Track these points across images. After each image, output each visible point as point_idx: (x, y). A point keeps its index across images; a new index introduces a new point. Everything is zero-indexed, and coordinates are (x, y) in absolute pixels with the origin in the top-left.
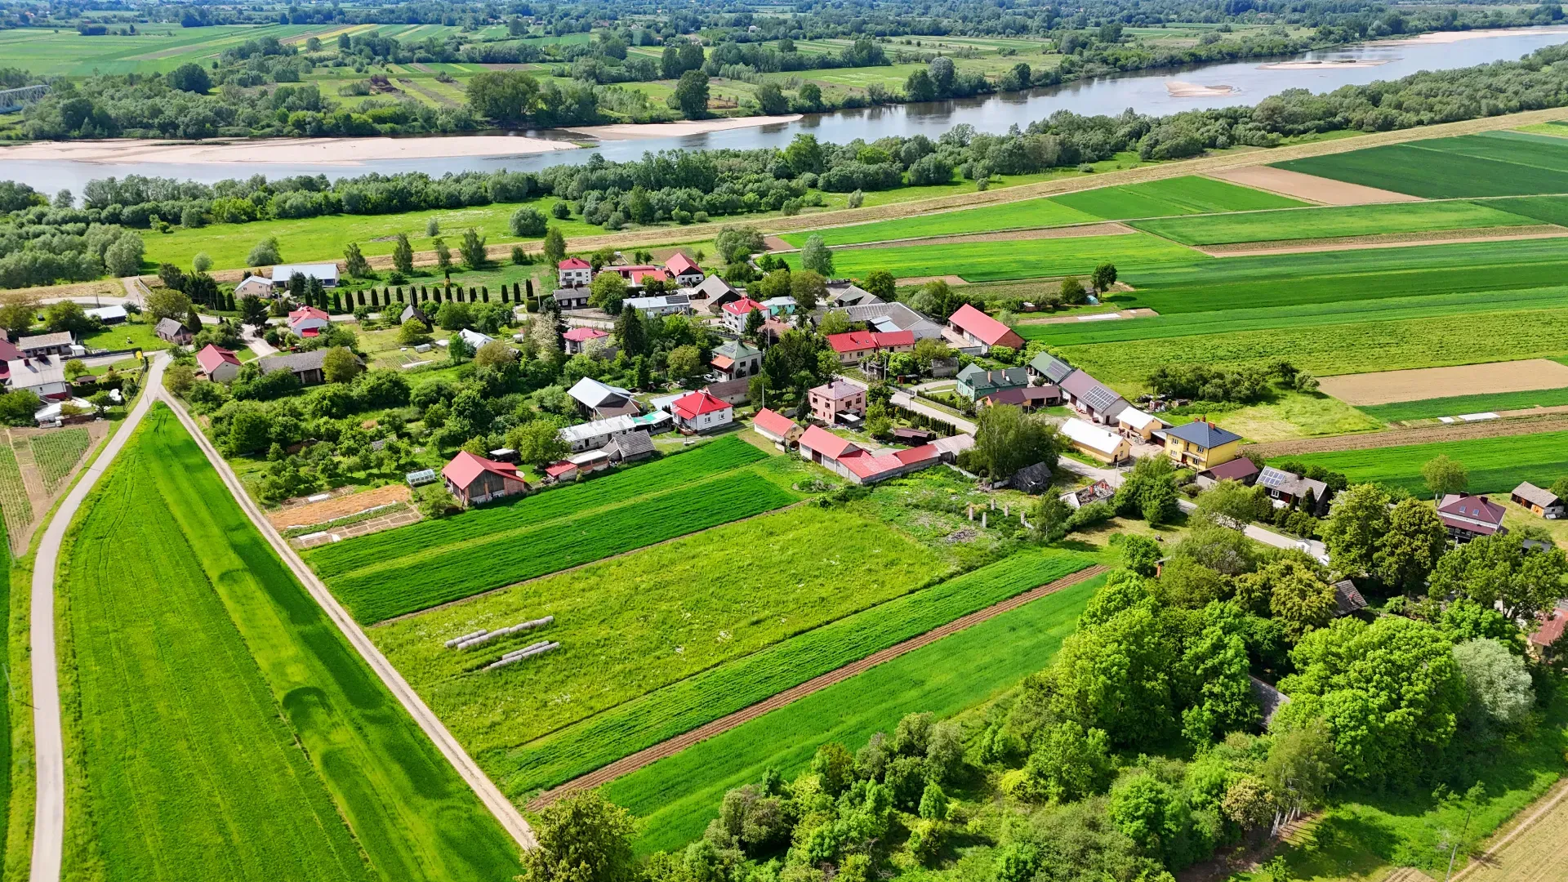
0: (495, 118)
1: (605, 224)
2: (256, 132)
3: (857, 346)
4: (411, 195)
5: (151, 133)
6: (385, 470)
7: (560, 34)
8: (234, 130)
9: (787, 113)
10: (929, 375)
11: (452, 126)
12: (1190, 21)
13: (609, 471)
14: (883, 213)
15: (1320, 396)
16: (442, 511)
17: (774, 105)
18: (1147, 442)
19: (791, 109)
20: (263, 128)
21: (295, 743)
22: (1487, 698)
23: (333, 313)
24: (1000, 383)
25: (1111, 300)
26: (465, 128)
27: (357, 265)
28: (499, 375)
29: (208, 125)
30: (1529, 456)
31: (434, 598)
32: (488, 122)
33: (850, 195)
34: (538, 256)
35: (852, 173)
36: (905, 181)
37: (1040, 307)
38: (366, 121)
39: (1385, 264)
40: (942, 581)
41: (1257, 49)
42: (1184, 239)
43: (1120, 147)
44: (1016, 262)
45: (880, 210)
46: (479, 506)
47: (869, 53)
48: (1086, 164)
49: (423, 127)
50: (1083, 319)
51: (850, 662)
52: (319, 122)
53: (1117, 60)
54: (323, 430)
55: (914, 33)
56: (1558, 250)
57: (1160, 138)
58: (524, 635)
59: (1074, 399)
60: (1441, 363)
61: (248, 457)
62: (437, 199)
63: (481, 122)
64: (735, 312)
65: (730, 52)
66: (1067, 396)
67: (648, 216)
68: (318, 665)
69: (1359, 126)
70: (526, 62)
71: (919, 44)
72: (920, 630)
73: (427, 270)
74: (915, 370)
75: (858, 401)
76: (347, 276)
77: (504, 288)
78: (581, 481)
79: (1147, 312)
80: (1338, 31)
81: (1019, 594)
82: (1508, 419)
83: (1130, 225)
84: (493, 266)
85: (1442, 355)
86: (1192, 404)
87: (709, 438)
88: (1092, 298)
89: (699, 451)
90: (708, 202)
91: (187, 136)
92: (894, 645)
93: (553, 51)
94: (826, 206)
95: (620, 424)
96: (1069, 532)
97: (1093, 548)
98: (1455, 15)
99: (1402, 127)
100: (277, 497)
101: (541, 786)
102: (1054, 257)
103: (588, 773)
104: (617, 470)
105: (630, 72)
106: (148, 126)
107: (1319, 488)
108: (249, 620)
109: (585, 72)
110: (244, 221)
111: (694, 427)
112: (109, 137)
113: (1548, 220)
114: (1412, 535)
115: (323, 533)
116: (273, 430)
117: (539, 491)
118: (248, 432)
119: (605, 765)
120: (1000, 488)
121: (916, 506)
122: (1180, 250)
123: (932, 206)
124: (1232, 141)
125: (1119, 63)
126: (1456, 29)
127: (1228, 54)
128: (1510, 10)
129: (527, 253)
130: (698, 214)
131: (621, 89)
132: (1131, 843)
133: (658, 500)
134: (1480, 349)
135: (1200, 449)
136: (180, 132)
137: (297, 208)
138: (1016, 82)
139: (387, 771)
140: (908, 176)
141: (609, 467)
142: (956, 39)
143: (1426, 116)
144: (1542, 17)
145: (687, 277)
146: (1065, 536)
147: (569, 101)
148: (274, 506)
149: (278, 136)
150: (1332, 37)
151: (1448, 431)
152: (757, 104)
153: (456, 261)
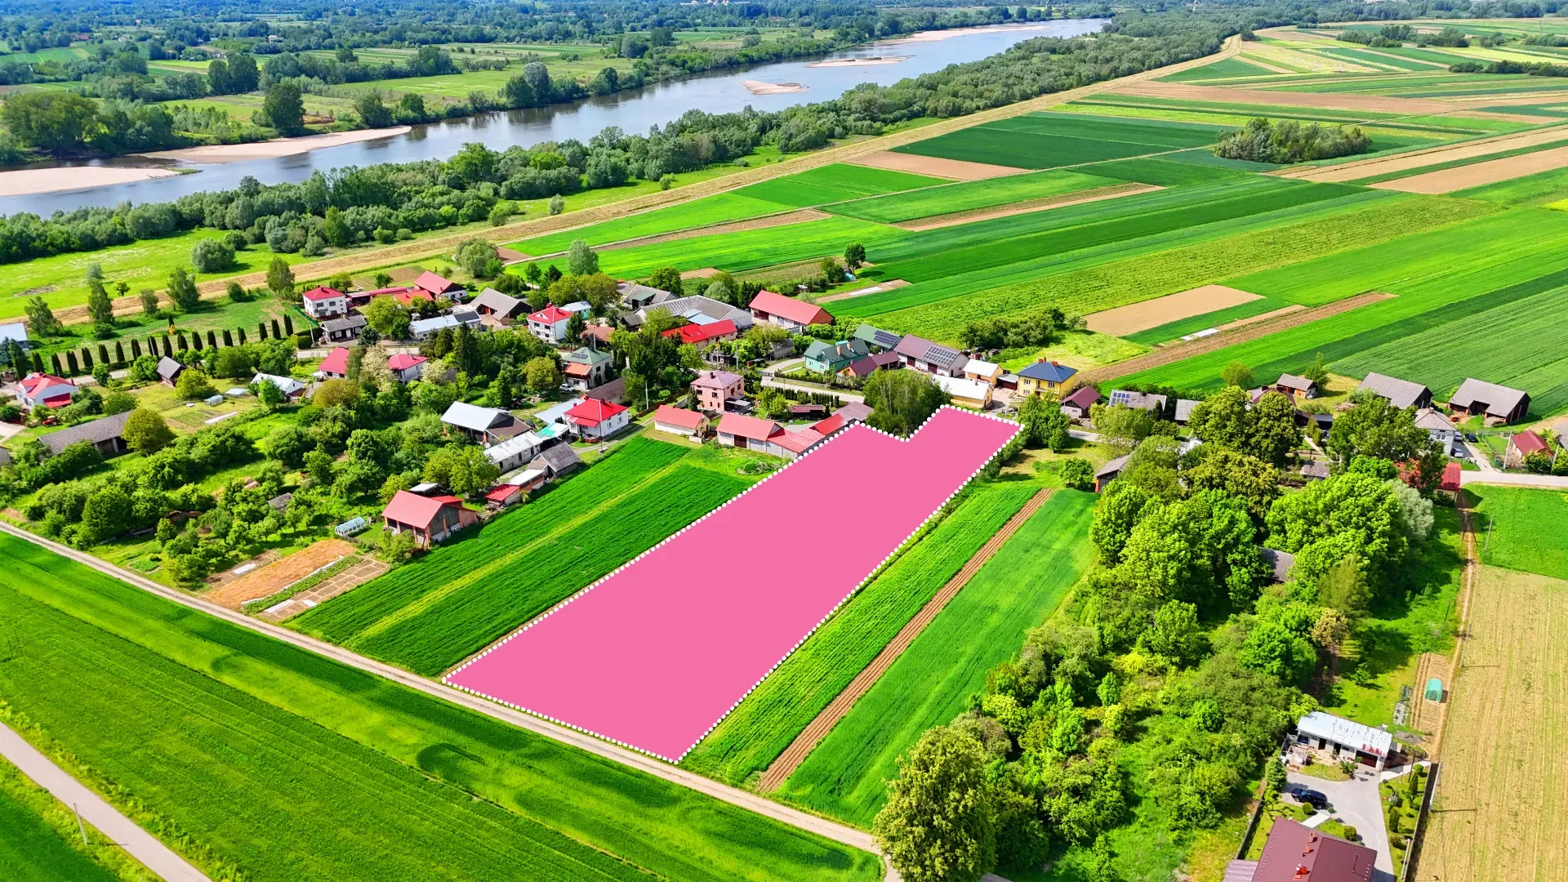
0: (44, 148)
1: (302, 251)
4: (34, 240)
6: (302, 527)
7: (32, 49)
9: (392, 125)
10: (771, 357)
12: (714, 25)
13: (547, 488)
14: (593, 216)
15: (1090, 333)
16: (408, 555)
17: (376, 117)
18: (996, 386)
19: (395, 121)
21: (471, 799)
22: (1411, 522)
24: (848, 355)
25: (865, 275)
26: (9, 161)
27: (43, 321)
28: (352, 413)
30: (1261, 356)
31: (485, 635)
32: (38, 153)
33: (546, 201)
34: (258, 291)
35: (535, 179)
36: (584, 184)
39: (1044, 224)
40: (937, 525)
41: (796, 50)
42: (879, 219)
43: (756, 142)
44: (758, 250)
45: (588, 214)
46: (445, 543)
47: (436, 62)
48: (741, 159)
50: (854, 294)
51: (924, 605)
53: (685, 62)
54: (194, 499)
55: (457, 40)
56: (1156, 201)
57: (793, 131)
59: (912, 360)
60: (1148, 297)
61: (113, 543)
62: (67, 241)
63: (28, 154)
64: (544, 321)
65: (285, 64)
66: (904, 359)
67: (347, 238)
68: (423, 723)
69: (935, 114)
70: (17, 83)
71: (473, 52)
72: (955, 567)
73: (134, 318)
74: (759, 355)
75: (739, 388)
76: (35, 337)
77: (262, 327)
78: (528, 502)
79: (900, 283)
80: (853, 32)
81: (1005, 524)
82: (1226, 332)
83: (823, 210)
84: (210, 307)
85: (1144, 290)
86: (1003, 353)
87: (615, 444)
88: (850, 276)
89: (617, 455)
90: (405, 218)
92: (946, 583)
93: (47, 70)
94: (523, 214)
95: (527, 441)
97: (1026, 477)
98: (934, 16)
99: (969, 112)
100: (197, 577)
101: (756, 769)
102: (783, 243)
103: (786, 748)
104: (554, 487)
105: (175, 89)
107: (1163, 399)
108: (294, 700)
109: (119, 90)
111: (596, 433)
113: (1131, 180)
114: (1278, 419)
115: (290, 602)
117: (493, 519)
118: (109, 514)
119: (795, 737)
122: (885, 228)
123: (634, 206)
124: (847, 131)
125: (687, 65)
126: (936, 29)
127: (775, 55)
128: (972, 11)
129: (245, 288)
130: (402, 231)
131: (185, 107)
132: (1277, 679)
133: (623, 505)
134: (1165, 283)
135: (1051, 384)
138: (607, 85)
139: (597, 796)
140: (585, 179)
141: (545, 484)
142: (504, 45)
143: (981, 103)
144: (996, 16)
145: (449, 294)
147: (138, 124)
148: (201, 587)
150: (849, 37)
151: (1194, 347)
152: (358, 118)
153: (165, 304)
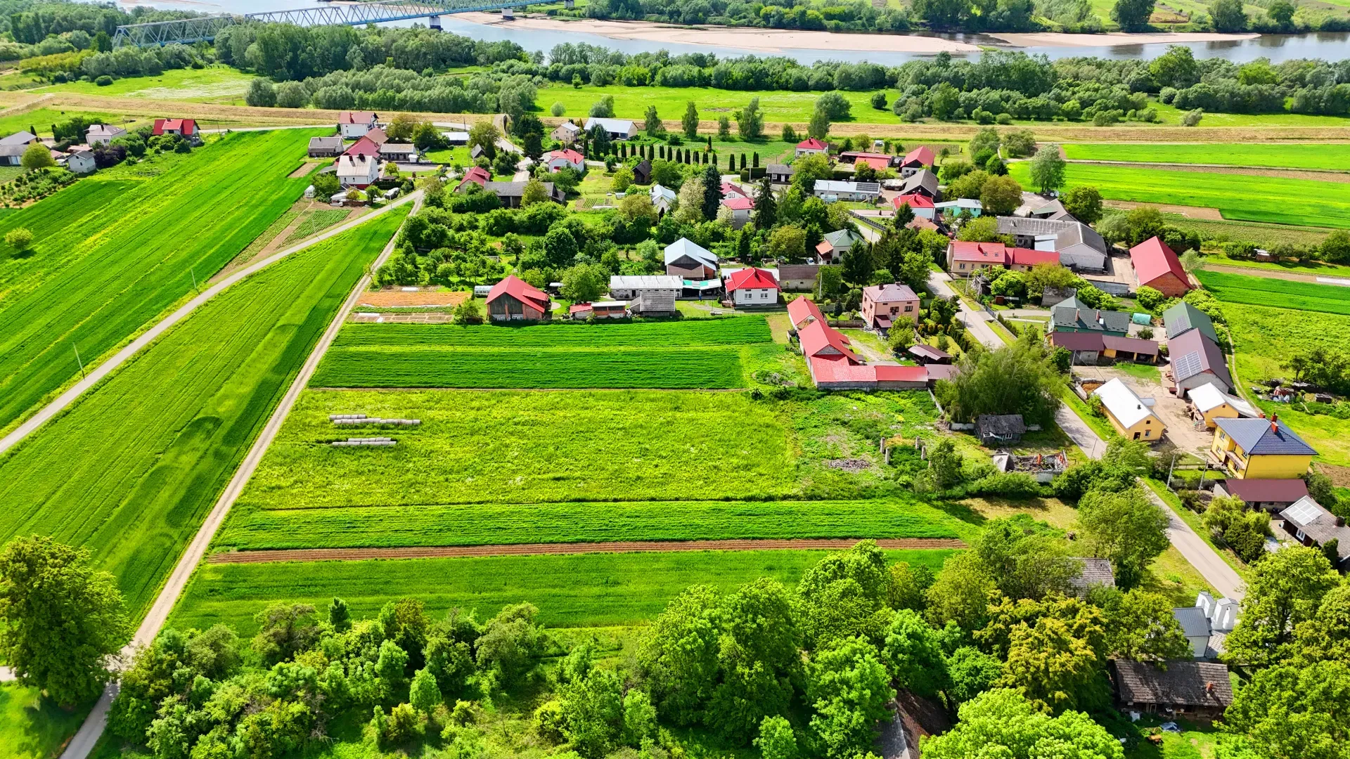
2: (733, 22)
3: (981, 258)
4: (767, 75)
5: (663, 18)
8: (719, 19)
9: (1245, 31)
10: (1034, 301)
11: (888, 26)
13: (622, 321)
16: (467, 319)
17: (1228, 21)
19: (1249, 27)
20: (740, 18)
23: (591, 158)
24: (1089, 324)
26: (901, 28)
27: (653, 123)
28: (629, 225)
29: (700, 14)
32: (922, 23)
33: (1186, 113)
35: (1216, 92)
36: (1287, 106)
37: (1277, 258)
38: (817, 17)
40: (770, 498)
46: (494, 322)
49: (863, 25)
50: (1321, 281)
52: (781, 16)
54: (462, 240)
58: (388, 429)
63: (916, 24)
67: (950, 112)
68: (245, 404)
72: (683, 536)
73: (706, 136)
75: (908, 309)
76: (643, 134)
77: (732, 157)
78: (588, 323)
84: (764, 140)
86: (1340, 404)
87: (742, 313)
89: (718, 322)
90: (1022, 106)
91: (685, 22)
92: (642, 540)
94: (1160, 122)
95: (669, 283)
96: (972, 495)
100: (387, 282)
101: (239, 545)
103: (278, 549)
104: (629, 321)
106: (661, 13)
108: (255, 361)
110: (634, 85)
111: (737, 300)
112: (635, 19)
115: (377, 315)
116: (425, 232)
117: (554, 322)
119: (296, 548)
120: (961, 430)
121: (844, 424)
123: (1283, 135)
129: (797, 133)
130: (1003, 116)
133: (629, 354)
135: (1244, 453)
136: (681, 19)
137: (675, 79)
139: (173, 494)
140: (1290, 102)
141: (623, 317)
145: (910, 169)
146: (963, 498)
147: (1003, 9)
148: (378, 288)
149: (748, 26)
152: (1209, 19)
153: (734, 132)
